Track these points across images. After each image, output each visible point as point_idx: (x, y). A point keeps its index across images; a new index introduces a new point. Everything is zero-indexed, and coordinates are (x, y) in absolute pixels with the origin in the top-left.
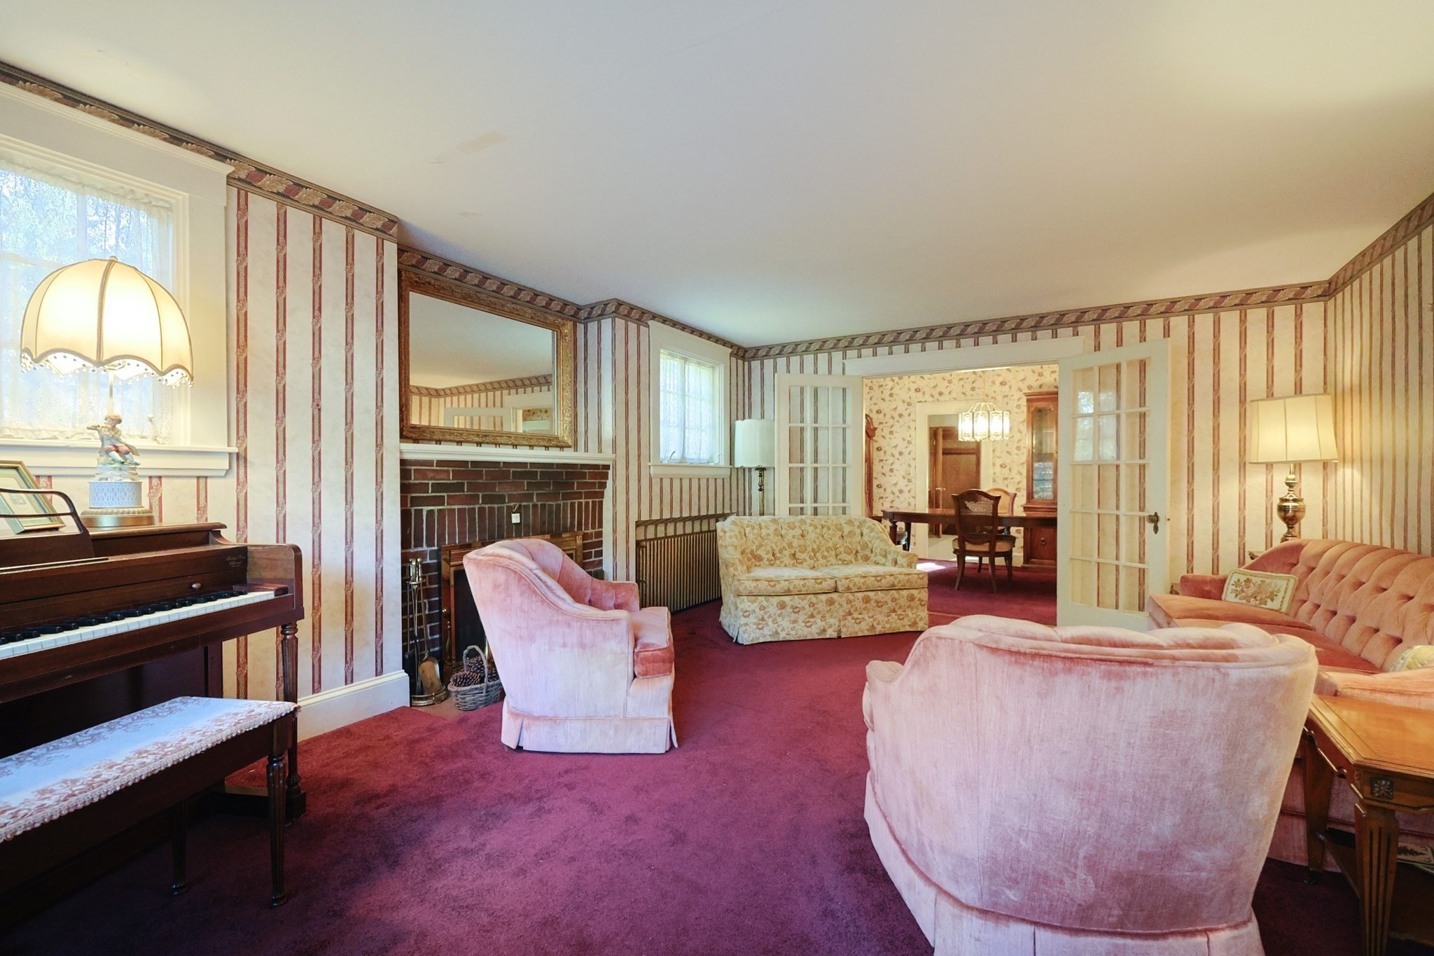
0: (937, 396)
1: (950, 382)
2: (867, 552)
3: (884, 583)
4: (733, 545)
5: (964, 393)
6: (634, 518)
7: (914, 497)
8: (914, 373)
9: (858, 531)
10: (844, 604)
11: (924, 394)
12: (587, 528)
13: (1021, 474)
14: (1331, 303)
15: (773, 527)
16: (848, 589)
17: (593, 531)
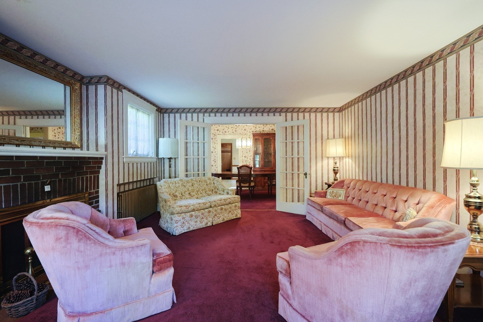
0: (224, 133)
1: (228, 128)
2: (216, 190)
3: (227, 202)
4: (166, 192)
5: (233, 132)
6: (116, 183)
7: (217, 168)
8: (217, 124)
9: (213, 182)
10: (214, 212)
11: (220, 131)
12: (91, 189)
13: (251, 159)
14: (341, 113)
15: (181, 183)
16: (215, 206)
17: (94, 191)
